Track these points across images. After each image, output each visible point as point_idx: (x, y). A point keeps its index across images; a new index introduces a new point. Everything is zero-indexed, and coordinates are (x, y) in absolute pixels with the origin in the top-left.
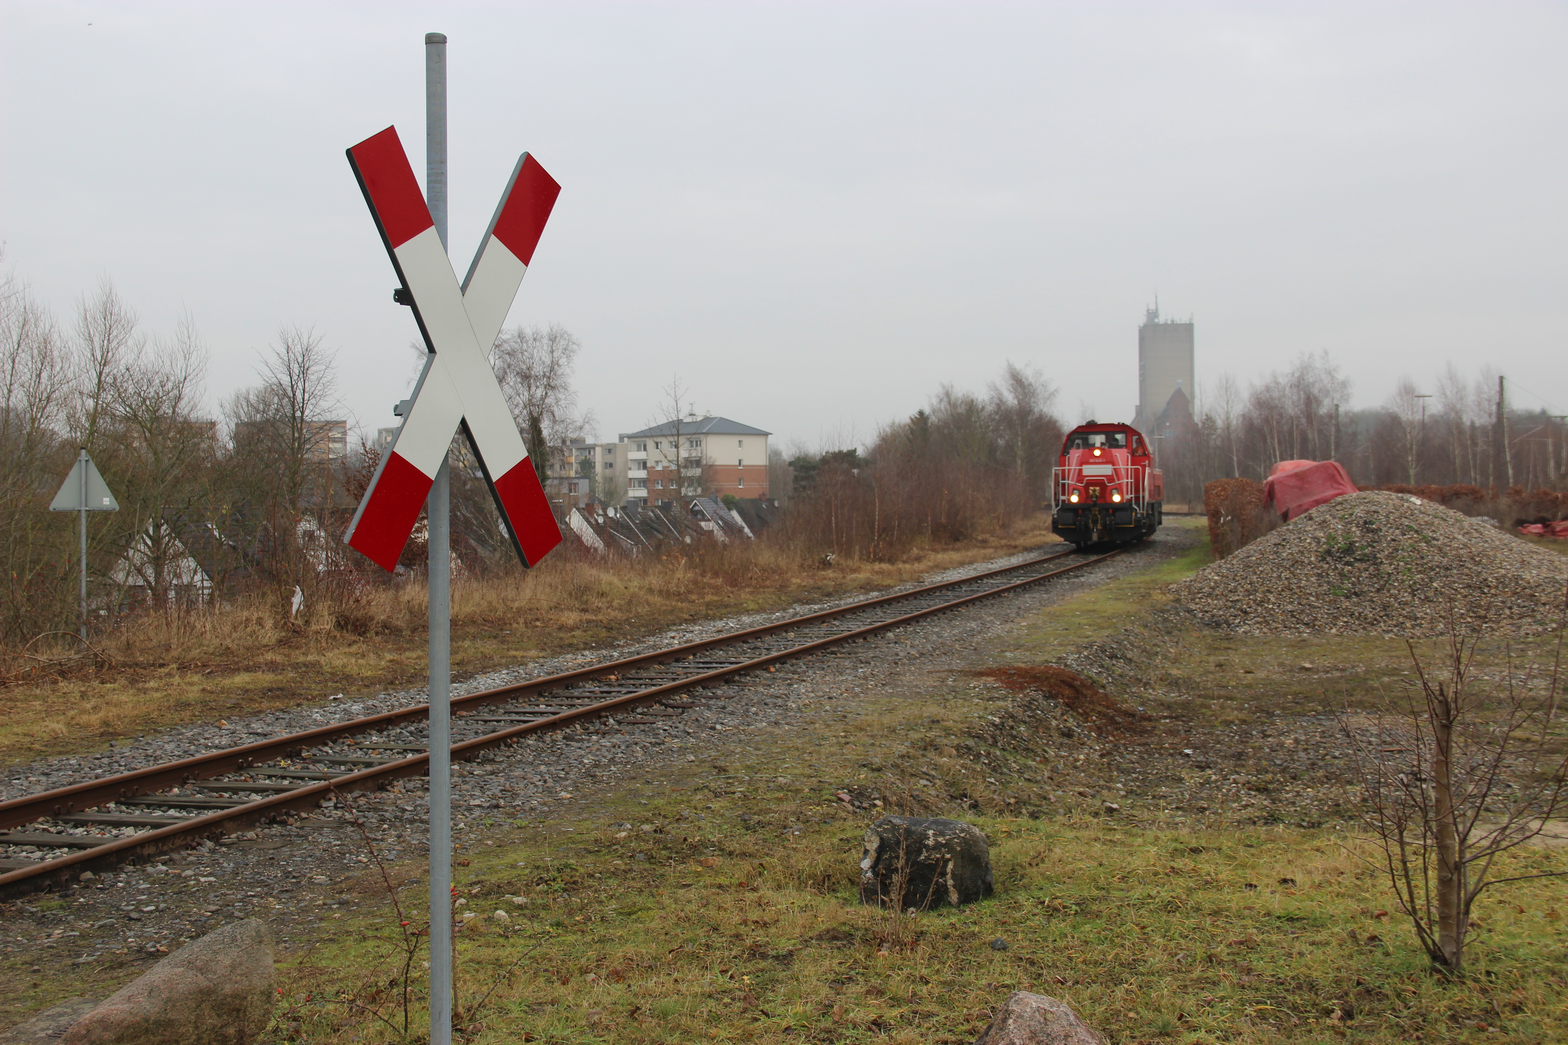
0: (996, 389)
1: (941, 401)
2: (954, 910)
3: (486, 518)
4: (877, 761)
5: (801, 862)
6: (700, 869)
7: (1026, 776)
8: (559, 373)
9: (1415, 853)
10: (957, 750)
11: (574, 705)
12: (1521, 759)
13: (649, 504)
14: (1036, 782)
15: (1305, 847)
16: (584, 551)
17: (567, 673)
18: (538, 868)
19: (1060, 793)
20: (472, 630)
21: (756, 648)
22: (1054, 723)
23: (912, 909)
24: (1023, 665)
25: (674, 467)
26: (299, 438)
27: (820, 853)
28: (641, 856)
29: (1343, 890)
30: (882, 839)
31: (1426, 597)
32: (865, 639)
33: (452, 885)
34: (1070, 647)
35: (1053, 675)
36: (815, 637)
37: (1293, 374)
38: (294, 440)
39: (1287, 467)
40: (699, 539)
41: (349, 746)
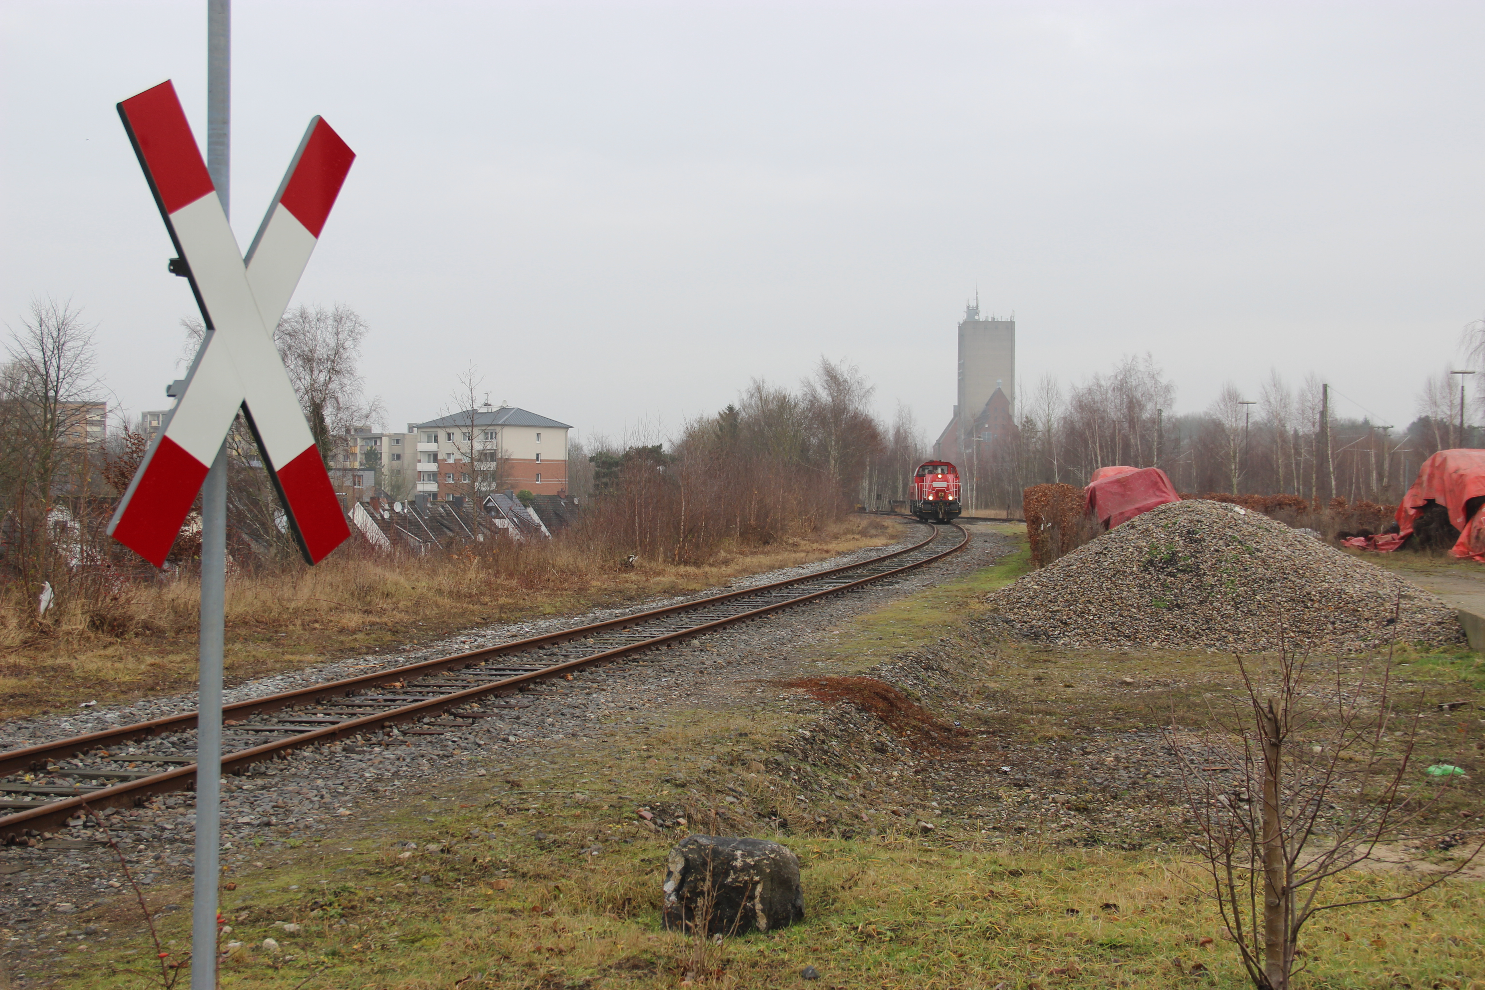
0: (810, 385)
1: (752, 396)
2: (762, 936)
3: (261, 512)
4: (681, 776)
5: (600, 885)
6: (490, 892)
7: (837, 794)
8: (345, 356)
9: (1240, 877)
10: (766, 765)
11: (355, 714)
12: (1344, 780)
13: (439, 499)
14: (848, 800)
15: (1128, 870)
16: (369, 549)
17: (347, 680)
18: (312, 891)
19: (872, 811)
20: (243, 631)
21: (552, 654)
22: (867, 737)
23: (717, 936)
24: (835, 676)
25: (467, 460)
26: (52, 419)
27: (620, 875)
28: (427, 878)
29: (1166, 916)
30: (687, 860)
31: (1249, 611)
32: (669, 646)
33: (218, 911)
34: (884, 658)
35: (866, 687)
36: (616, 642)
37: (1116, 377)
38: (46, 422)
39: (1109, 473)
40: (493, 538)
41: (102, 758)
